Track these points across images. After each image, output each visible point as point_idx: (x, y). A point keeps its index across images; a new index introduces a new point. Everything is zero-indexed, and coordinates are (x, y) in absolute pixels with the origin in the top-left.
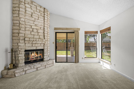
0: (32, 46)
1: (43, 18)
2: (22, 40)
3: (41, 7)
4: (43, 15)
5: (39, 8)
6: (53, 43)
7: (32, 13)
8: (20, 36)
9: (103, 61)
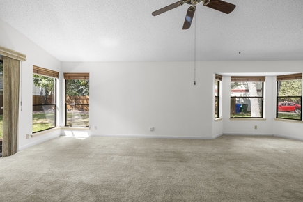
9: (72, 130)
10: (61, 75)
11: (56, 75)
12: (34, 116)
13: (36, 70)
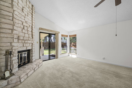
0: (23, 46)
1: (31, 15)
2: (16, 38)
3: (30, 2)
4: (31, 12)
5: (28, 3)
6: (37, 42)
7: (23, 7)
8: (14, 34)
9: (71, 54)
10: (68, 36)
11: (67, 36)
12: (62, 49)
13: (62, 36)
